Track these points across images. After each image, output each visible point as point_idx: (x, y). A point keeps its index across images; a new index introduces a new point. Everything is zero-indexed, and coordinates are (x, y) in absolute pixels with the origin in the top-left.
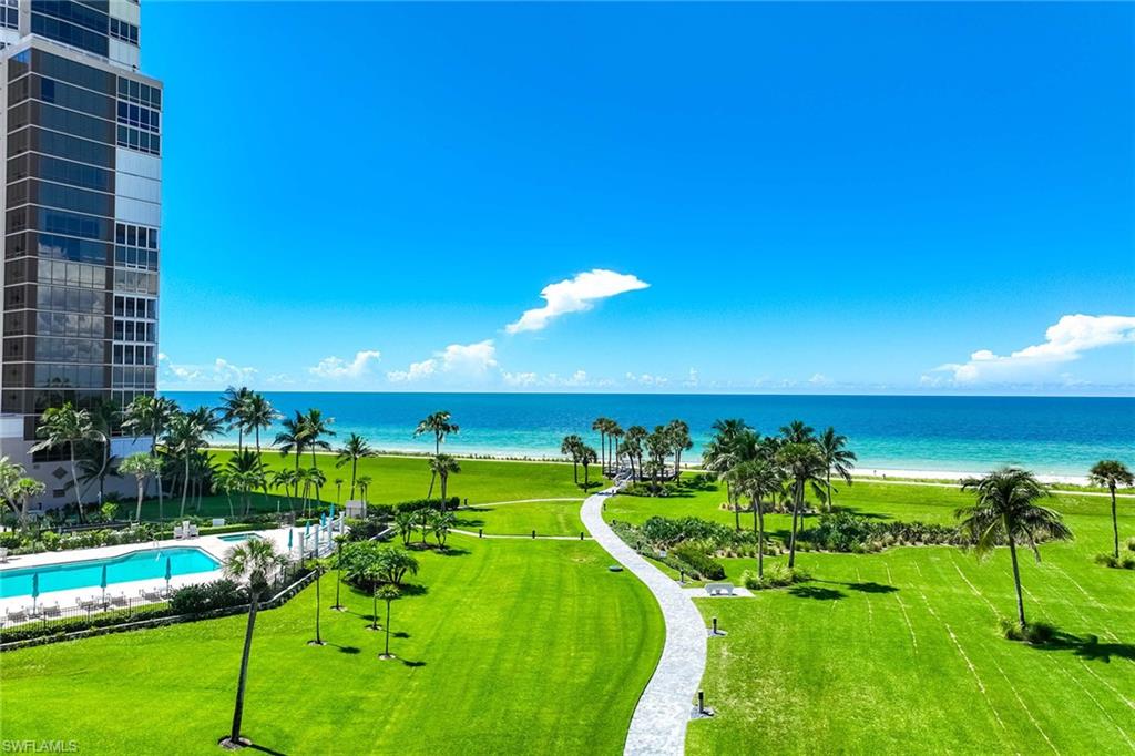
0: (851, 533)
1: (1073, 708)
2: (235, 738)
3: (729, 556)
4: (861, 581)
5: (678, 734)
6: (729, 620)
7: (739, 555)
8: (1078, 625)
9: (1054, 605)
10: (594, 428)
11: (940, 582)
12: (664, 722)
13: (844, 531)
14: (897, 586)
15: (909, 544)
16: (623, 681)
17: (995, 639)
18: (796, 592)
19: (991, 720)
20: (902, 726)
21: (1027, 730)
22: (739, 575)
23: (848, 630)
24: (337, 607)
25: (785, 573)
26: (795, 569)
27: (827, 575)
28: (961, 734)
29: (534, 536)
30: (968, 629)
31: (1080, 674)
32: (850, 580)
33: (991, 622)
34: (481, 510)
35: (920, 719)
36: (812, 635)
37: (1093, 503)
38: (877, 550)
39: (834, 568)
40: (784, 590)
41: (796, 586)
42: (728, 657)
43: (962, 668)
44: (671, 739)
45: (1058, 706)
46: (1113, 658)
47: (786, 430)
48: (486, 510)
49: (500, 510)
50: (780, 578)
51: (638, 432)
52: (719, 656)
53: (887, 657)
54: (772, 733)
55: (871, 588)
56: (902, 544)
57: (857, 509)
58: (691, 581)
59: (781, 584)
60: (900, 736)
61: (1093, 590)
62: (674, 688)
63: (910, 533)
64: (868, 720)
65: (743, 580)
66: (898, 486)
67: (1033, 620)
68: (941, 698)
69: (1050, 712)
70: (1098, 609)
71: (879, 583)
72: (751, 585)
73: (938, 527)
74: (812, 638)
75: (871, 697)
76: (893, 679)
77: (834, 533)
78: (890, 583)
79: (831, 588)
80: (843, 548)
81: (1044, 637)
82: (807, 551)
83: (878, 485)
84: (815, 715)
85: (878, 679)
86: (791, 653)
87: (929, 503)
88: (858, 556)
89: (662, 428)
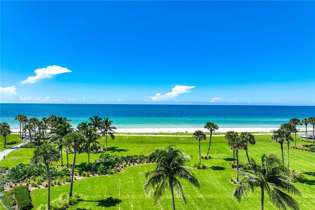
0: (108, 165)
4: (106, 197)
15: (132, 165)
37: (188, 139)
38: (118, 171)
39: (96, 188)
56: (129, 165)
57: (117, 147)
63: (132, 160)
78: (119, 196)
80: (104, 172)
82: (88, 176)
83: (126, 137)
87: (142, 142)
88: (110, 176)
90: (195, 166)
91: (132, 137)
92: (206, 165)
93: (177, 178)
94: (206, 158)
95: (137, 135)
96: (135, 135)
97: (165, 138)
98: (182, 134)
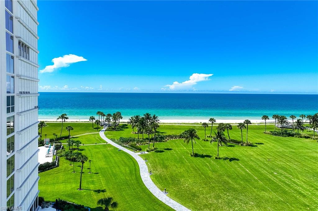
1: (201, 165)
2: (80, 189)
3: (140, 145)
4: (166, 148)
5: (149, 177)
6: (147, 158)
7: (142, 145)
8: (200, 153)
9: (197, 149)
10: (97, 114)
11: (179, 147)
12: (146, 176)
13: (160, 138)
14: (172, 148)
15: (171, 139)
16: (135, 171)
17: (189, 157)
18: (156, 152)
19: (191, 169)
20: (180, 172)
21: (196, 169)
22: (145, 149)
23: (167, 158)
24: (71, 165)
25: (153, 148)
26: (154, 147)
27: (160, 147)
28: (187, 171)
29: (96, 144)
30: (185, 155)
31: (201, 160)
32: (164, 148)
33: (188, 154)
34: (76, 138)
35: (182, 170)
36: (162, 159)
38: (166, 141)
39: (160, 146)
40: (154, 151)
41: (155, 150)
42: (150, 165)
43: (186, 162)
44: (148, 178)
45: (199, 166)
46: (205, 157)
47: (145, 115)
48: (77, 137)
49: (81, 137)
50: (153, 149)
51: (109, 115)
52: (149, 165)
53: (175, 161)
54: (162, 175)
55: (168, 149)
58: (136, 151)
59: (153, 150)
60: (180, 173)
61: (202, 146)
62: (144, 171)
63: (171, 137)
64: (175, 171)
65: (146, 150)
66: (167, 125)
67: (194, 153)
68: (184, 167)
69: (198, 167)
70: (203, 149)
71: (169, 148)
72: (147, 151)
73: (176, 135)
74: (162, 160)
75: (174, 168)
76: (177, 165)
77: (159, 138)
78: (171, 148)
79: (161, 150)
81: (196, 155)
83: (162, 125)
84: (167, 172)
85: (175, 165)
86: (160, 163)
87: (173, 129)
88: (163, 143)
89: (115, 114)
90: (203, 140)
91: (170, 126)
92: (208, 139)
93: (193, 137)
94: (209, 137)
95: (169, 124)
96: (168, 124)
97: (187, 126)
98: (198, 124)
